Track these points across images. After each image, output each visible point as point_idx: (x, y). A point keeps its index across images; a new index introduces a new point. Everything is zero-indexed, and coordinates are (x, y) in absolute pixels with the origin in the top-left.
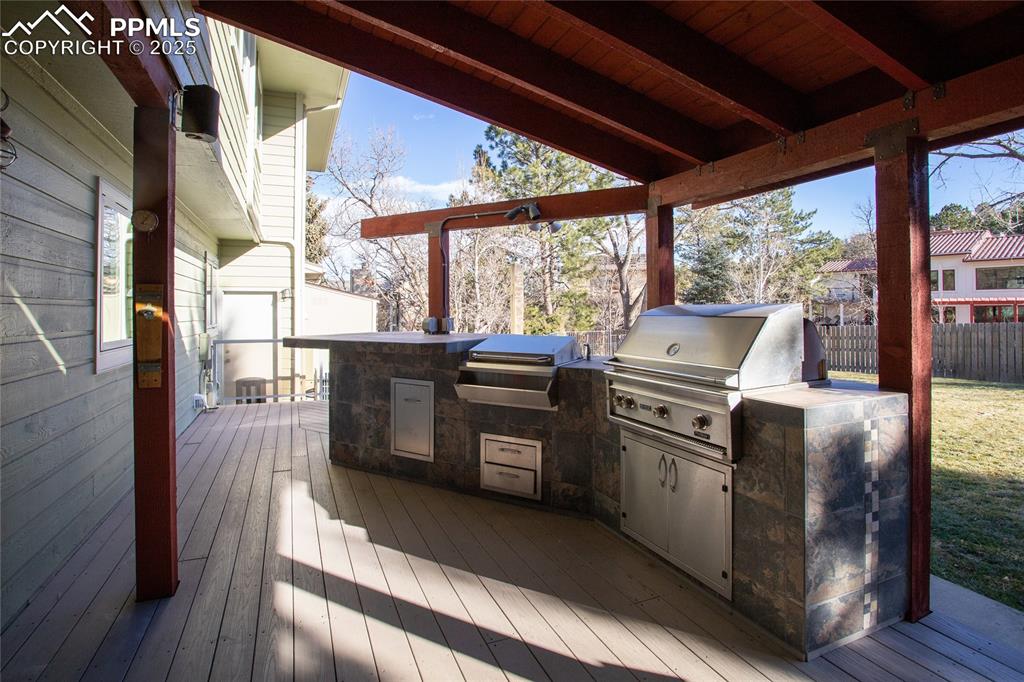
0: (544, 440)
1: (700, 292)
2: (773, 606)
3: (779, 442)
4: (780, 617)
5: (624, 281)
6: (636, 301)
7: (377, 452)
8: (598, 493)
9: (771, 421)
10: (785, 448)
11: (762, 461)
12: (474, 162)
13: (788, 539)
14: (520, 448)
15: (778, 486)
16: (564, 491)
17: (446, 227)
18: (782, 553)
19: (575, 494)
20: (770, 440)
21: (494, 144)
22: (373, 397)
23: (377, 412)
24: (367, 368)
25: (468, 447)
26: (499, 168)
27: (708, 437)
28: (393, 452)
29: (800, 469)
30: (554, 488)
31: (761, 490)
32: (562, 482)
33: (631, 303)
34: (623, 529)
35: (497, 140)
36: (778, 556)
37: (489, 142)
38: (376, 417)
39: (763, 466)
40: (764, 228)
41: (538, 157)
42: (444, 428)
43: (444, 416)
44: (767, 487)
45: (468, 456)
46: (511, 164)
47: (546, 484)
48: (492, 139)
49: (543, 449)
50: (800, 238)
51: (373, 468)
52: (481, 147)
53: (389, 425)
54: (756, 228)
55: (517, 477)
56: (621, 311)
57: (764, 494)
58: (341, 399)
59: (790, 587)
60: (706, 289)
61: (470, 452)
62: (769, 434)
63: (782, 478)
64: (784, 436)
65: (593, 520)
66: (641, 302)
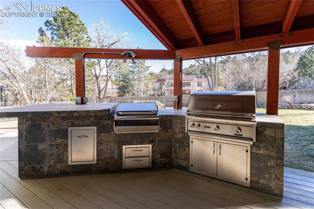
0: (153, 143)
1: (123, 87)
2: (269, 186)
3: (273, 135)
4: (273, 188)
5: (99, 83)
6: (103, 89)
7: (58, 166)
8: (175, 159)
9: (269, 128)
10: (276, 136)
11: (264, 141)
12: (38, 34)
13: (277, 164)
14: (142, 149)
15: (272, 148)
16: (161, 161)
17: (85, 56)
18: (273, 169)
19: (165, 162)
20: (269, 134)
21: (48, 29)
22: (55, 139)
23: (58, 146)
24: (50, 124)
25: (116, 153)
26: (50, 39)
27: (242, 135)
28: (70, 163)
29: (283, 142)
30: (156, 161)
31: (264, 150)
32: (160, 158)
33: (101, 90)
34: (191, 170)
35: (50, 27)
36: (272, 170)
37: (46, 27)
38: (57, 148)
39: (265, 142)
40: (138, 69)
41: (68, 37)
42: (102, 147)
43: (102, 141)
44: (267, 149)
45: (116, 157)
46: (55, 37)
47: (153, 161)
48: (48, 26)
49: (152, 147)
50: (147, 73)
51: (56, 174)
52: (42, 28)
53: (67, 151)
54: (136, 69)
55: (142, 160)
56: (97, 92)
57: (265, 151)
58: (30, 143)
59: (278, 179)
60: (125, 86)
61: (117, 155)
62: (268, 132)
63: (274, 146)
64: (275, 132)
65: (172, 169)
66: (104, 90)
